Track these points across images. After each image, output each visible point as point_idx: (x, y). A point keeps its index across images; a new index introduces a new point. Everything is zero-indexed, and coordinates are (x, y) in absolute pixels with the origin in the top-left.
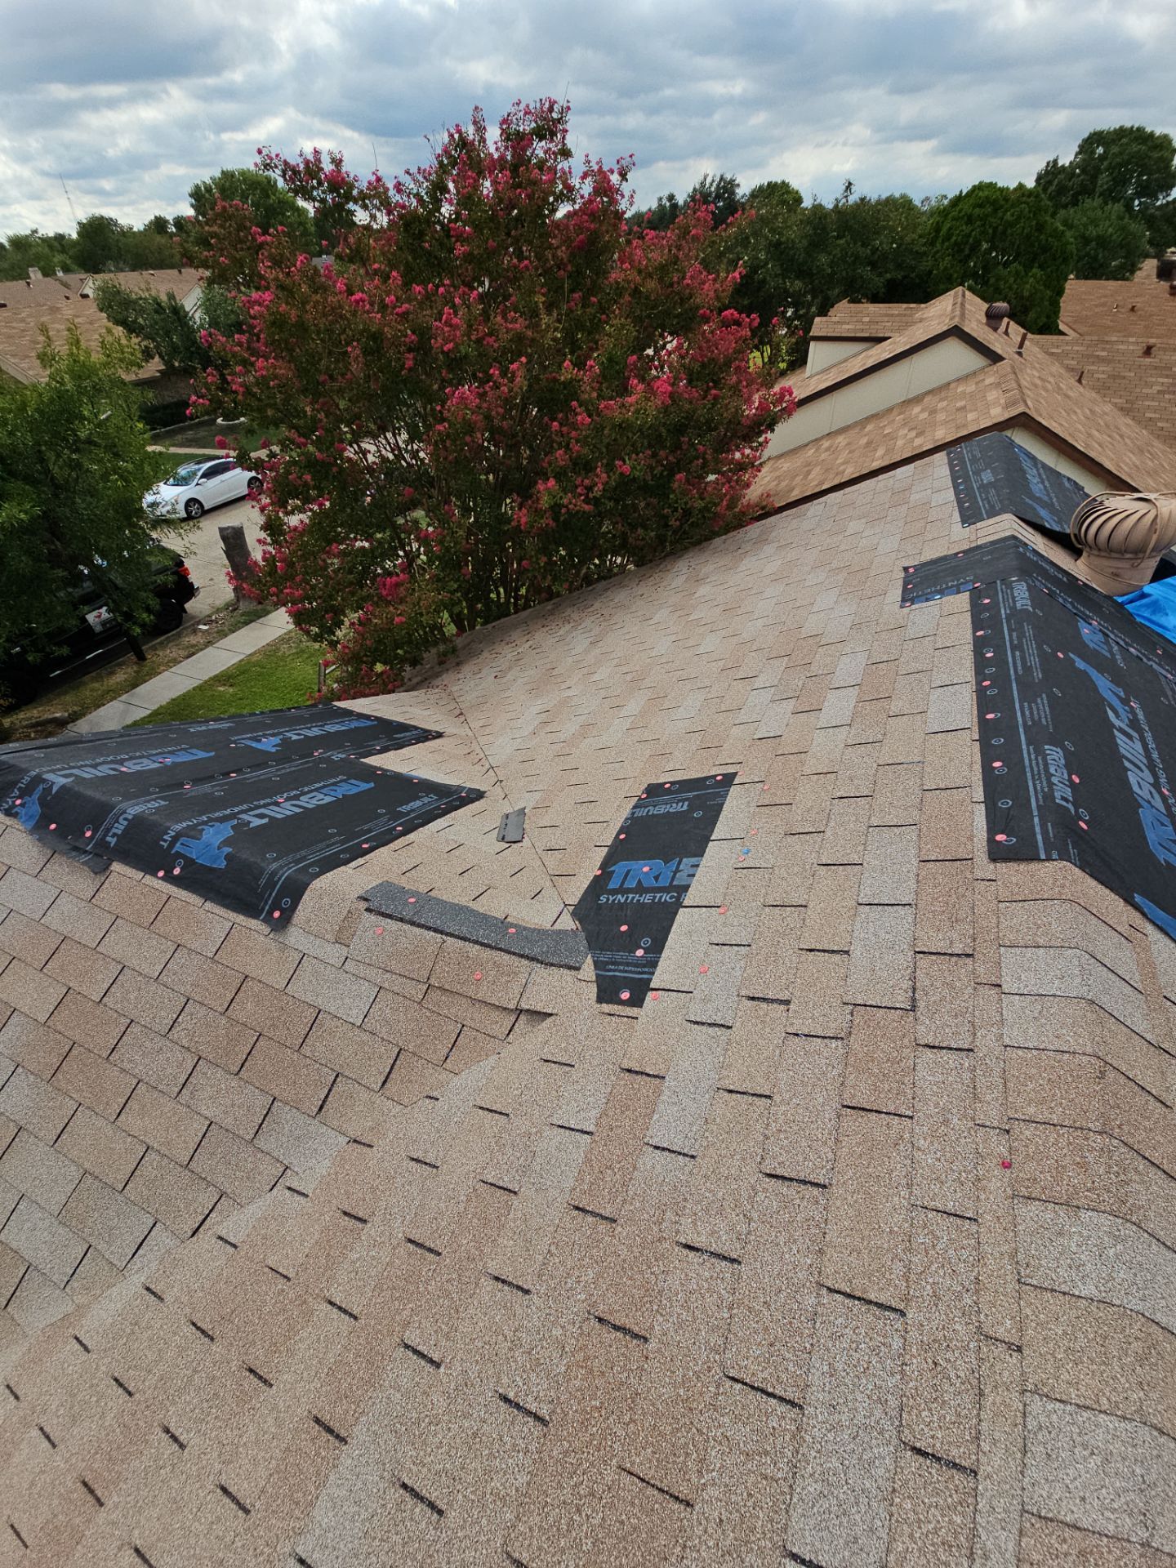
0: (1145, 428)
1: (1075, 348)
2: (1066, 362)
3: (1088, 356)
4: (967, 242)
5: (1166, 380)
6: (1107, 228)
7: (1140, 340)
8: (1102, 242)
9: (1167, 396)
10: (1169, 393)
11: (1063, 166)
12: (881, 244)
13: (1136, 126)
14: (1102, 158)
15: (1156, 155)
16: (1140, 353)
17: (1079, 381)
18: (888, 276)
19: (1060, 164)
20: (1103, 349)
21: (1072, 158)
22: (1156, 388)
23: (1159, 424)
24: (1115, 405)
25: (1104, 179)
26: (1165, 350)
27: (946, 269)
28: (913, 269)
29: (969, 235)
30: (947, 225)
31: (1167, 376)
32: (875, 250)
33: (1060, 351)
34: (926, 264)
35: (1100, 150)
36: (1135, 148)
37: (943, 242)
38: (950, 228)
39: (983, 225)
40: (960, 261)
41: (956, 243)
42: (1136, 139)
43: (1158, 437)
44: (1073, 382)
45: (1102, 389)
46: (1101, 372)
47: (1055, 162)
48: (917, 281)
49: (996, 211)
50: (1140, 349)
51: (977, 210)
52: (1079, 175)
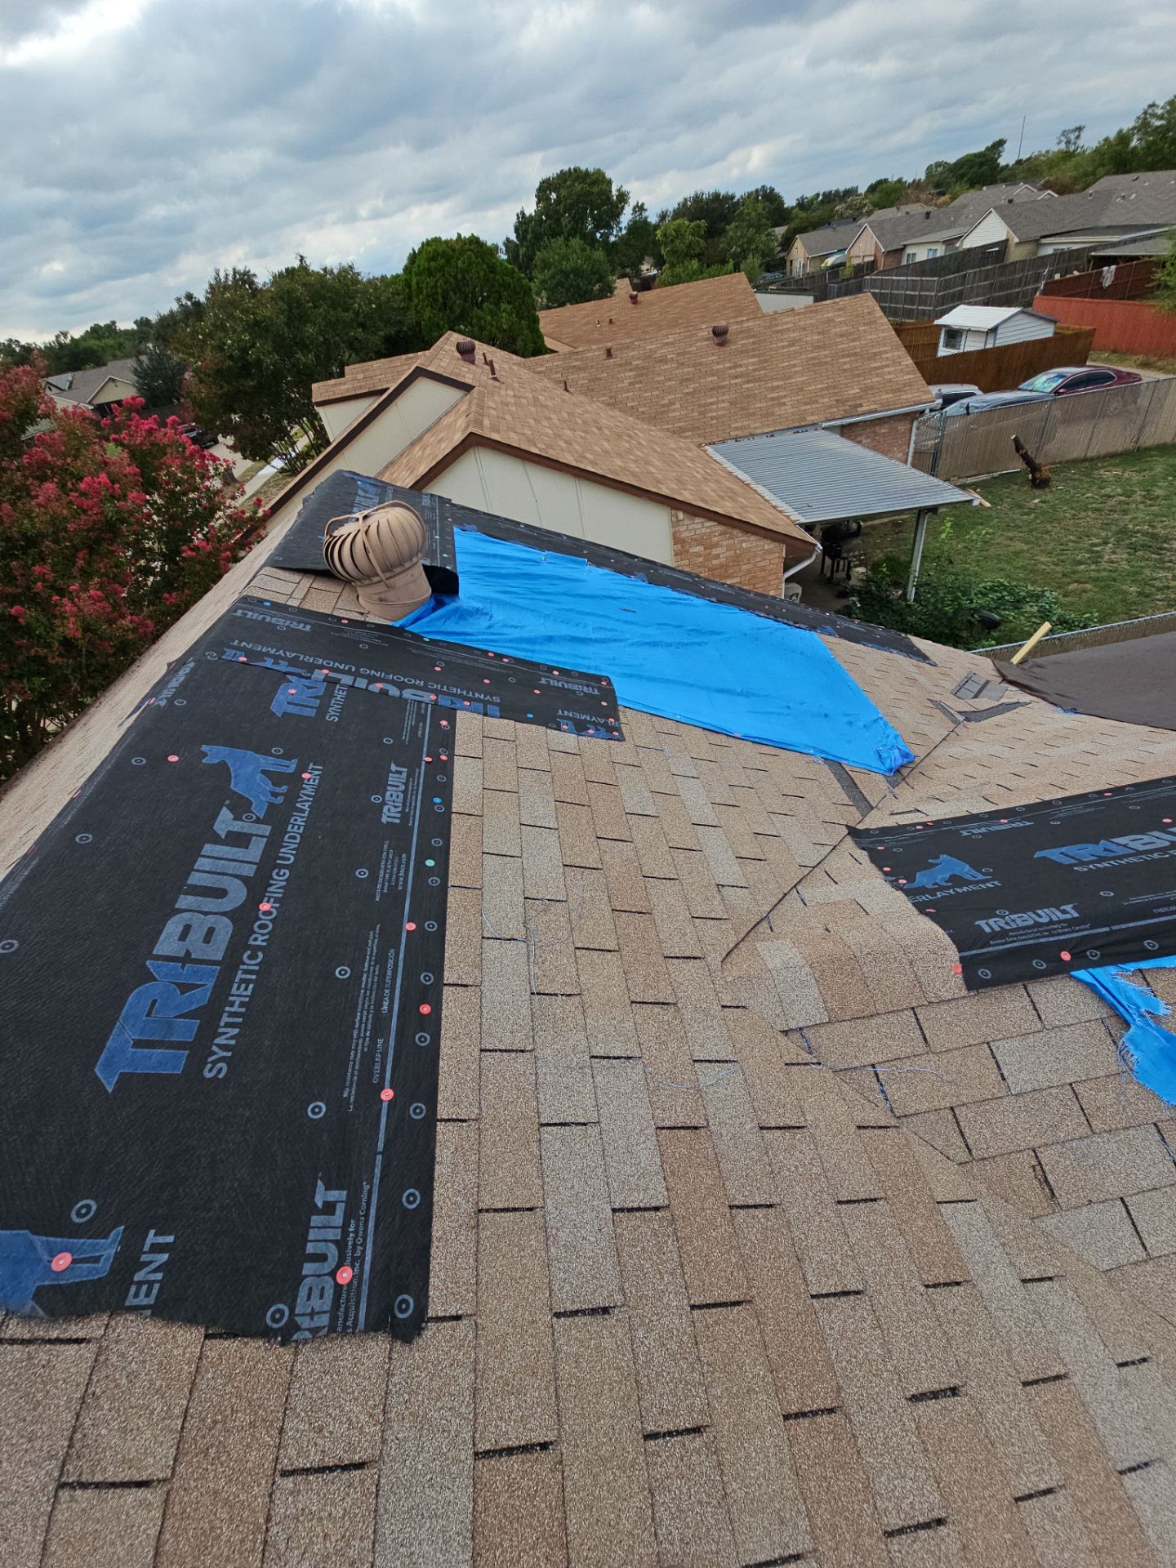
0: (631, 416)
1: (555, 364)
2: (552, 377)
3: (568, 368)
4: (437, 293)
5: (630, 374)
6: (576, 261)
7: (601, 346)
8: (577, 272)
9: (637, 386)
10: (637, 383)
11: (531, 215)
12: (360, 305)
13: (572, 168)
14: (558, 201)
15: (595, 190)
16: (605, 356)
17: (566, 390)
18: (381, 333)
19: (527, 214)
20: (576, 360)
21: (535, 207)
22: (626, 382)
23: (640, 410)
24: (603, 402)
25: (566, 219)
26: (621, 349)
27: (430, 318)
28: (401, 323)
29: (435, 286)
30: (414, 281)
31: (631, 370)
32: (357, 314)
33: (544, 369)
34: (411, 317)
35: (554, 196)
36: (578, 187)
37: (418, 296)
38: (418, 283)
39: (443, 275)
40: (440, 310)
41: (428, 296)
42: (577, 179)
43: (643, 420)
44: (560, 391)
45: (588, 391)
46: (582, 378)
47: (523, 213)
48: (410, 333)
49: (448, 262)
50: (602, 354)
51: (433, 264)
52: (546, 222)
